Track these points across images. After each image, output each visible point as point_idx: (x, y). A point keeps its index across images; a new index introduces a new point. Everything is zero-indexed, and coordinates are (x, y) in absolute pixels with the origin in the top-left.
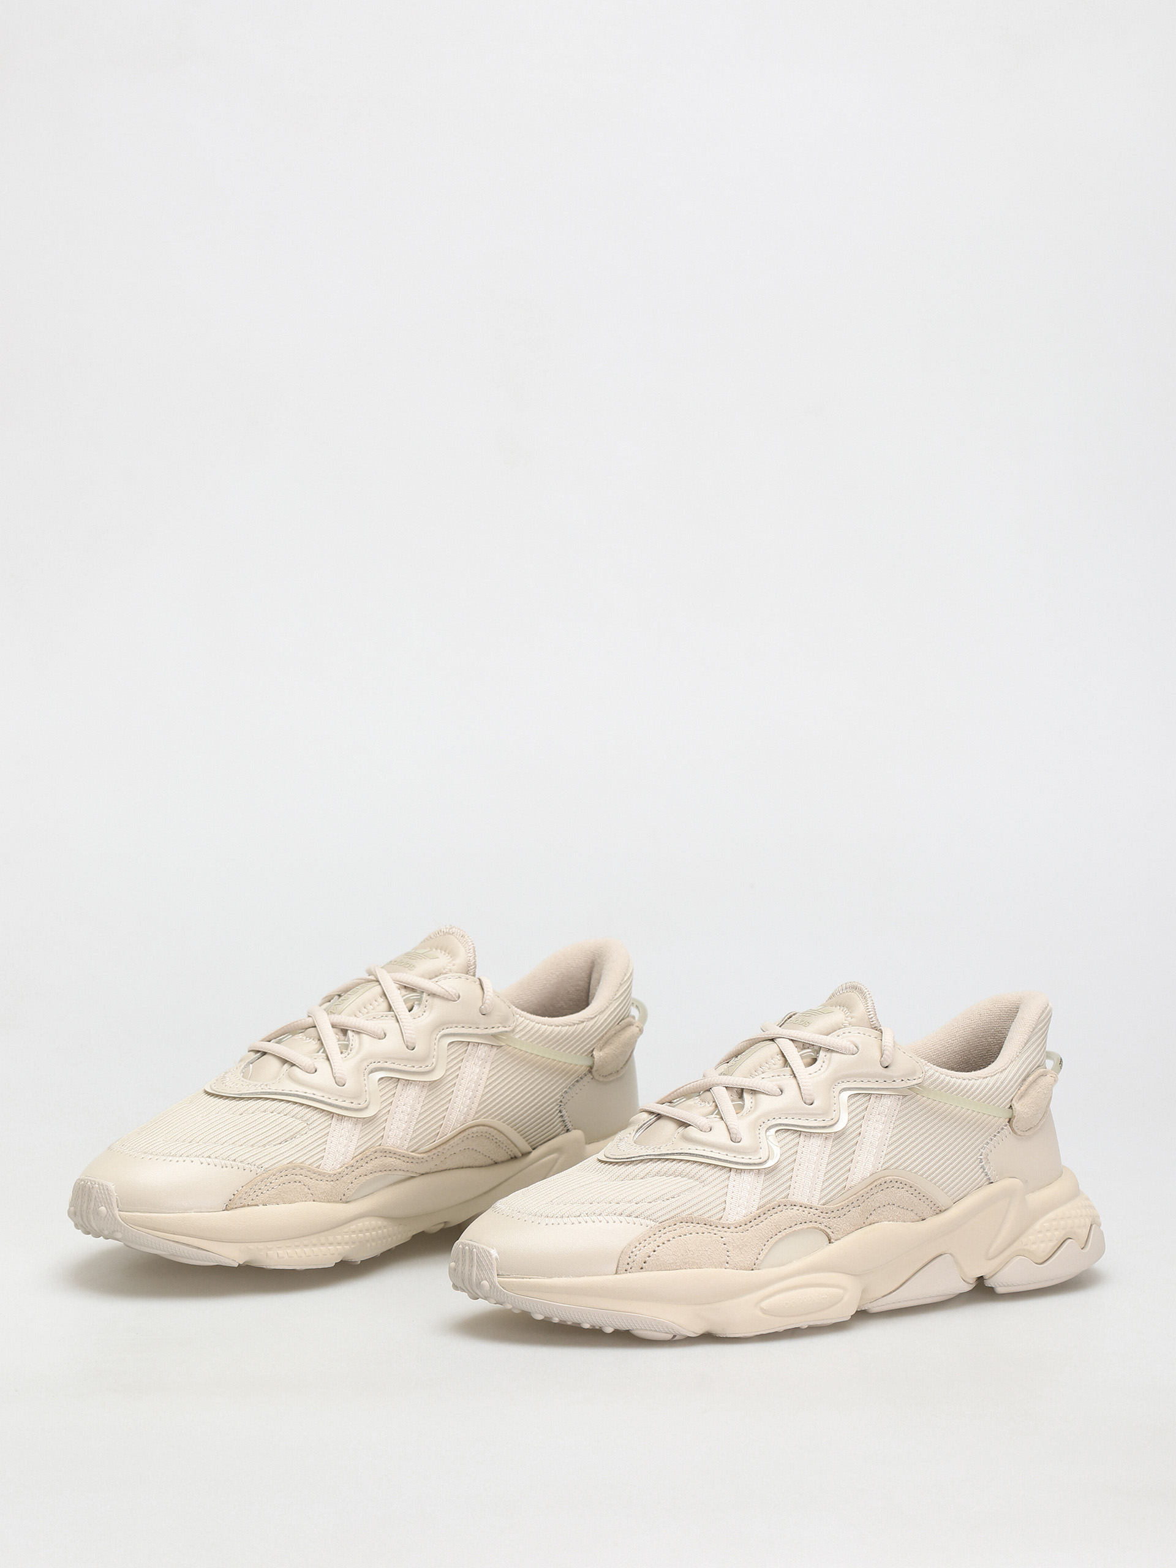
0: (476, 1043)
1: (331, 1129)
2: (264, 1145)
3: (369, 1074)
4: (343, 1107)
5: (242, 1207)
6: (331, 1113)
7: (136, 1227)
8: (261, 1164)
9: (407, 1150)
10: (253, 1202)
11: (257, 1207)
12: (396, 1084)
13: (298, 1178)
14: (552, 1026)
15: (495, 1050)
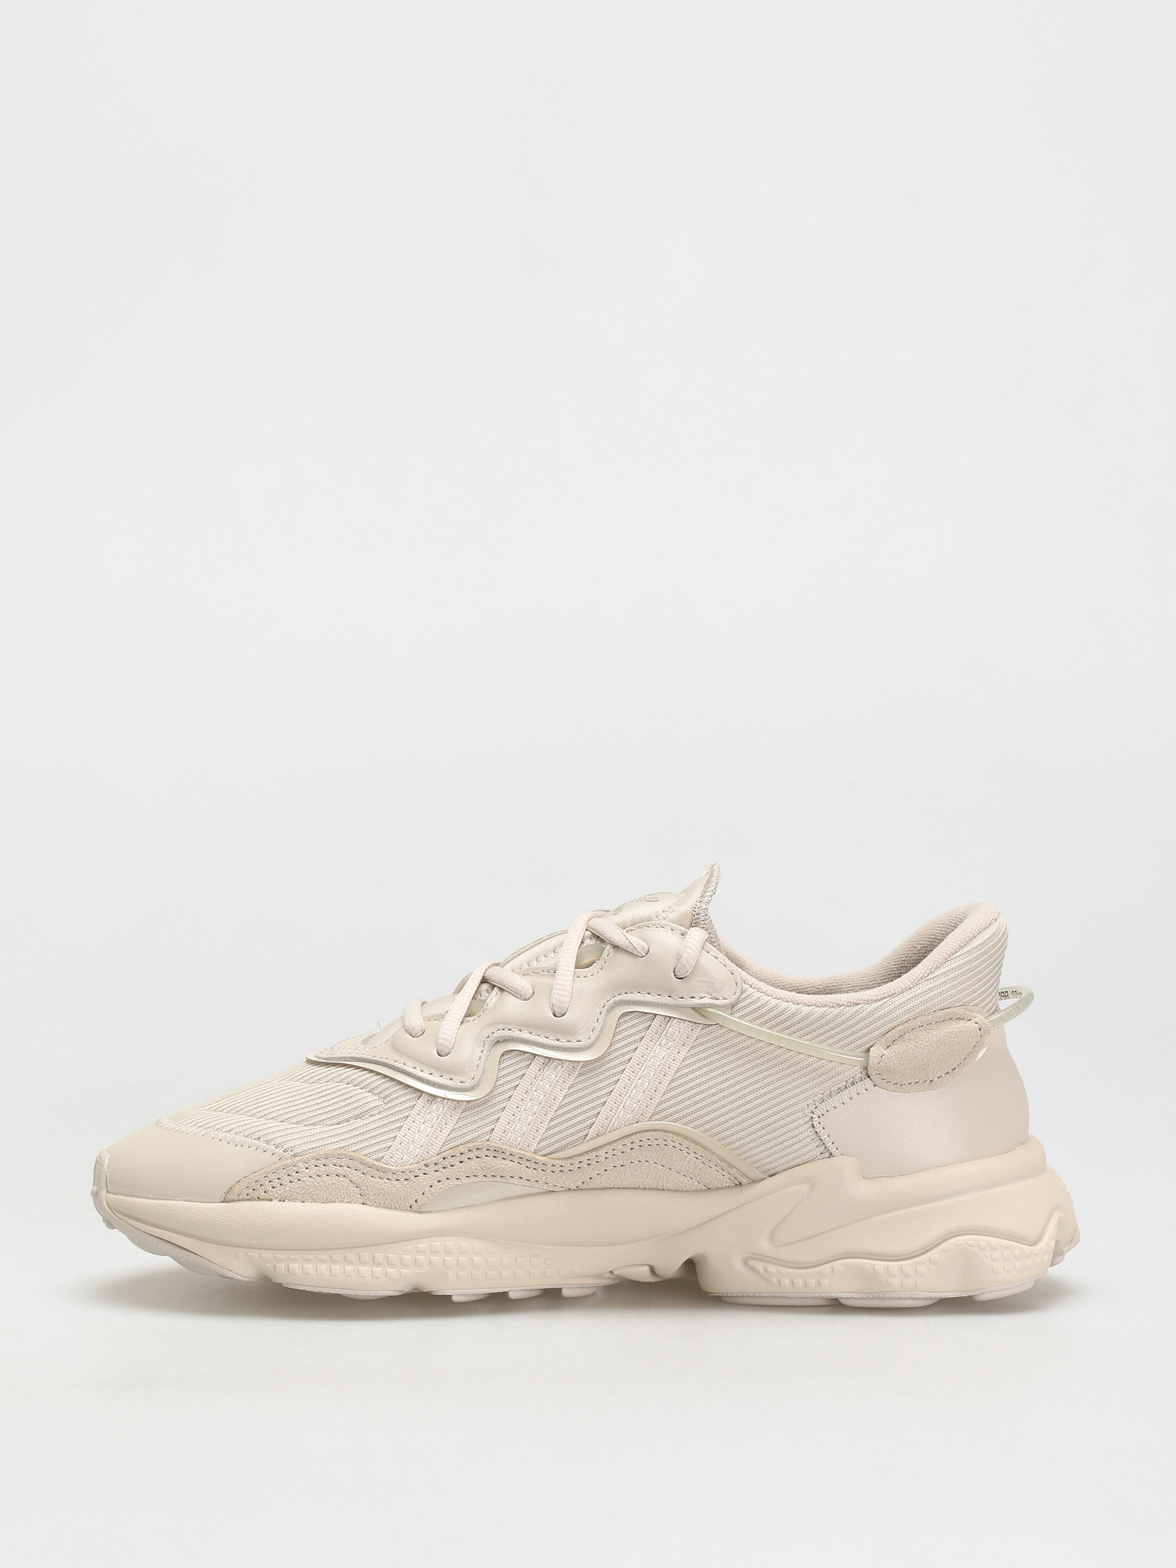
0: (667, 1016)
1: (413, 1113)
2: (314, 1124)
3: (493, 1046)
4: (437, 1084)
5: (248, 1200)
6: (419, 1091)
7: (119, 1215)
8: (292, 1147)
9: (535, 1152)
10: (268, 1196)
11: (270, 1202)
12: (527, 1063)
13: (341, 1171)
14: (798, 1004)
15: (698, 1031)
